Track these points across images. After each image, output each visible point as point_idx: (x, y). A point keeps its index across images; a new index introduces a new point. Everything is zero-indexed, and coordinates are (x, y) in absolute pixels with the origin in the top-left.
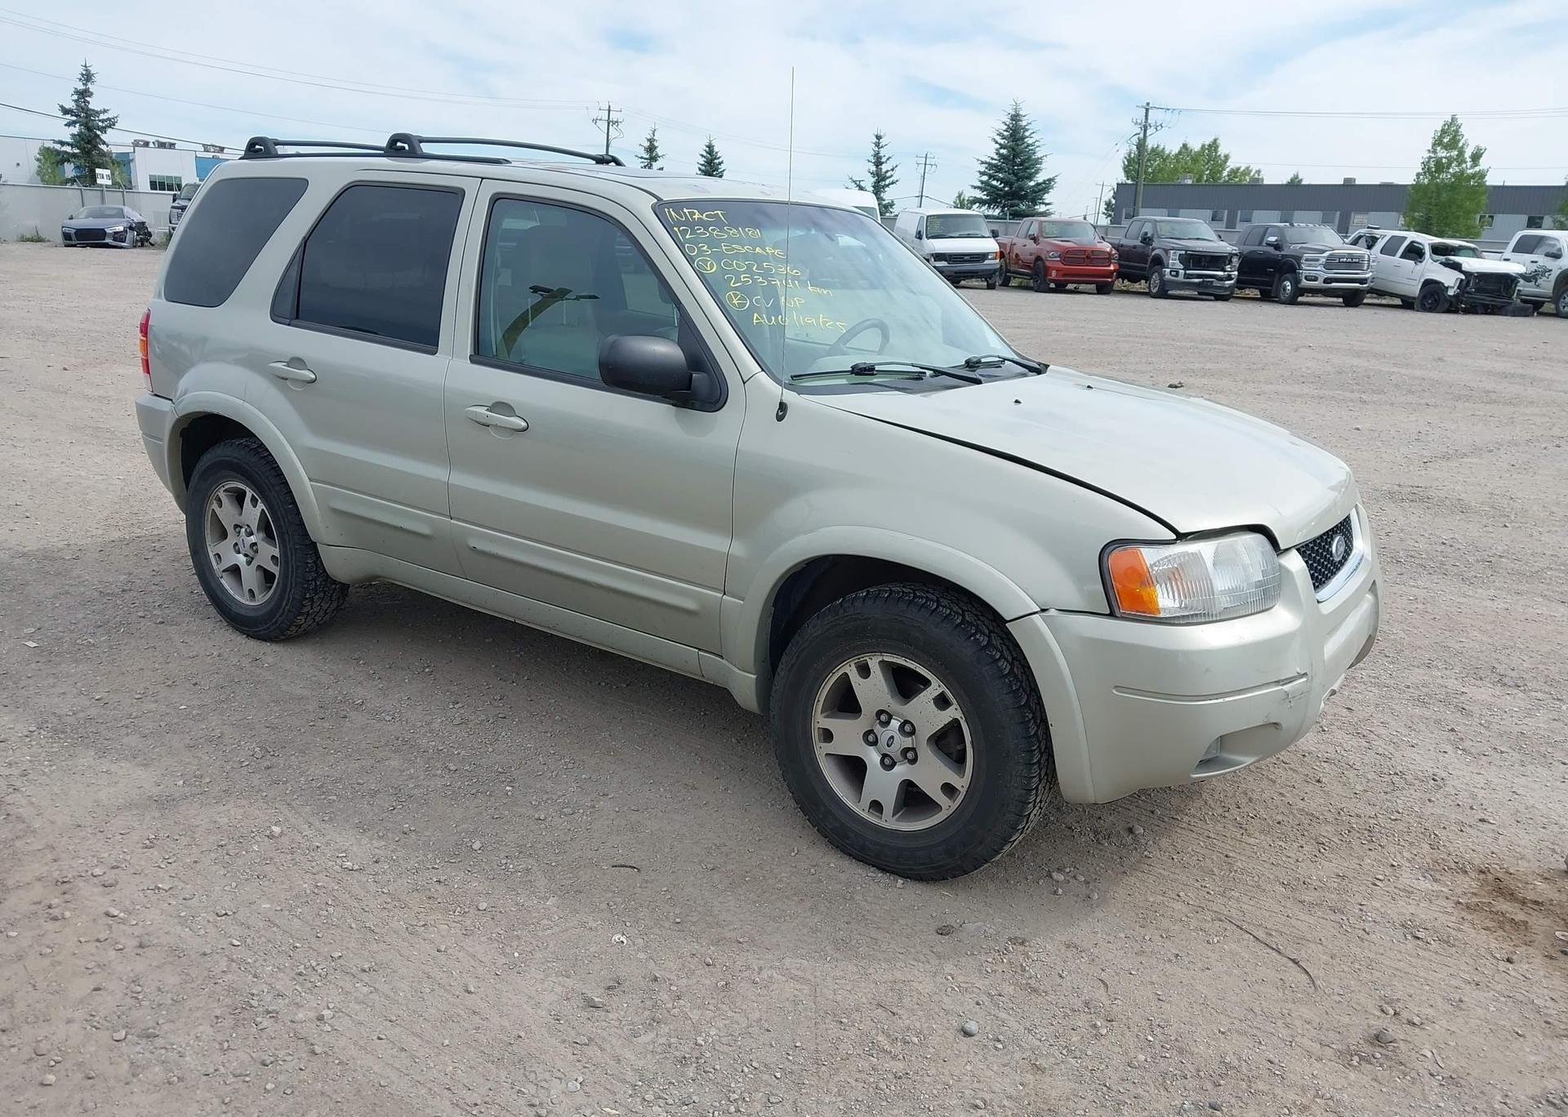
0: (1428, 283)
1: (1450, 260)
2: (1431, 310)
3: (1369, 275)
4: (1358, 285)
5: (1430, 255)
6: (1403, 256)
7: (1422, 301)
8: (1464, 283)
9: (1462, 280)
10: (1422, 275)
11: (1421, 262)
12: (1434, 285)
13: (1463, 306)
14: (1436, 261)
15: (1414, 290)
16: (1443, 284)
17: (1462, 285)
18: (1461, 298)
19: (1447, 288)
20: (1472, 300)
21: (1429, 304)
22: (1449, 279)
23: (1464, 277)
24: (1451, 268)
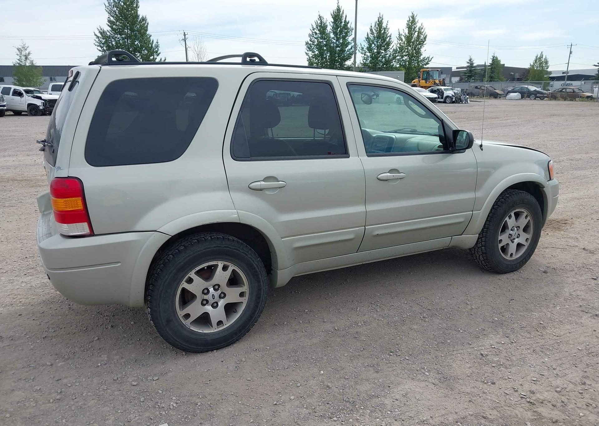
0: (29, 105)
1: (35, 95)
2: (35, 115)
3: (5, 103)
4: (2, 108)
5: (26, 94)
6: (13, 95)
7: (30, 112)
8: (45, 104)
9: (43, 103)
10: (26, 102)
11: (23, 97)
12: (32, 105)
13: (48, 112)
14: (29, 96)
15: (25, 108)
16: (37, 105)
17: (44, 105)
18: (46, 109)
19: (39, 106)
20: (50, 110)
21: (34, 113)
22: (38, 103)
23: (44, 102)
24: (37, 98)
